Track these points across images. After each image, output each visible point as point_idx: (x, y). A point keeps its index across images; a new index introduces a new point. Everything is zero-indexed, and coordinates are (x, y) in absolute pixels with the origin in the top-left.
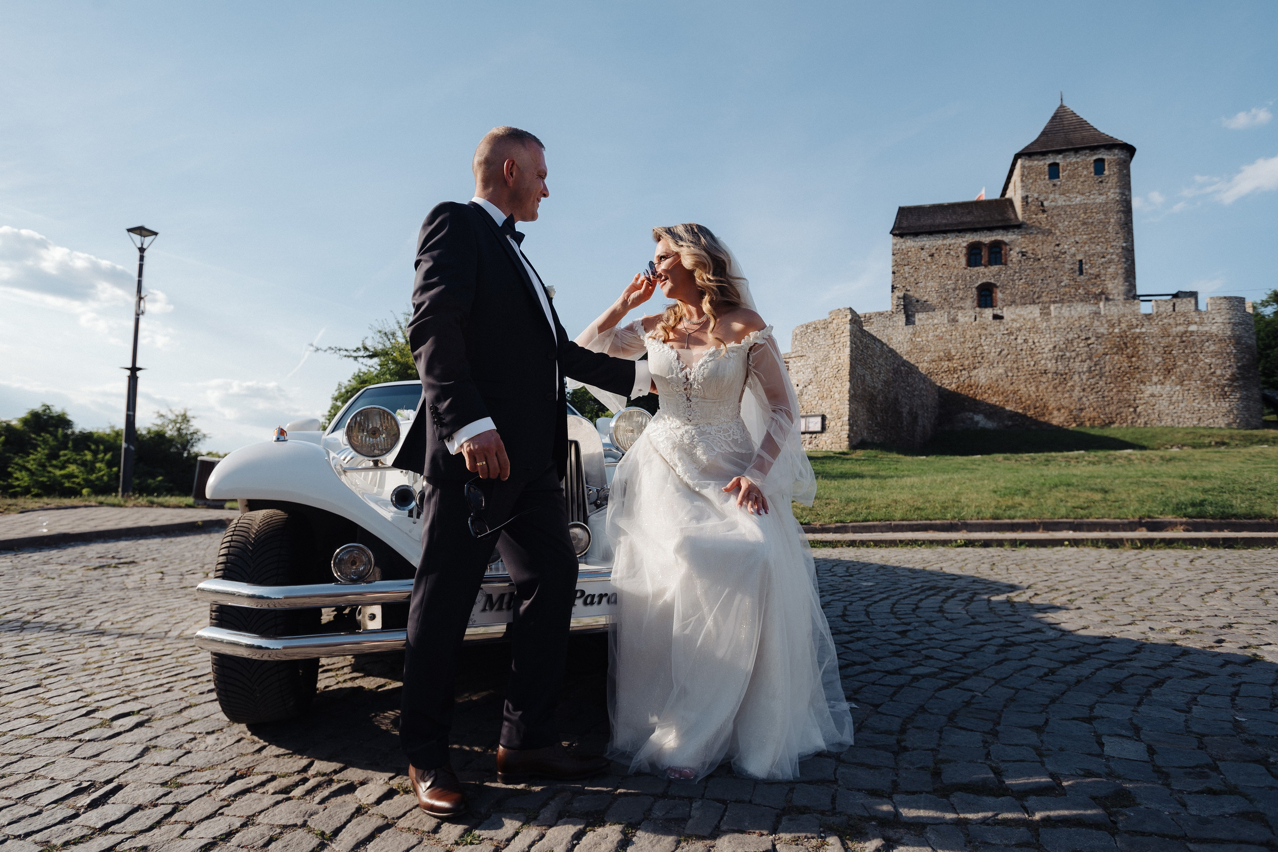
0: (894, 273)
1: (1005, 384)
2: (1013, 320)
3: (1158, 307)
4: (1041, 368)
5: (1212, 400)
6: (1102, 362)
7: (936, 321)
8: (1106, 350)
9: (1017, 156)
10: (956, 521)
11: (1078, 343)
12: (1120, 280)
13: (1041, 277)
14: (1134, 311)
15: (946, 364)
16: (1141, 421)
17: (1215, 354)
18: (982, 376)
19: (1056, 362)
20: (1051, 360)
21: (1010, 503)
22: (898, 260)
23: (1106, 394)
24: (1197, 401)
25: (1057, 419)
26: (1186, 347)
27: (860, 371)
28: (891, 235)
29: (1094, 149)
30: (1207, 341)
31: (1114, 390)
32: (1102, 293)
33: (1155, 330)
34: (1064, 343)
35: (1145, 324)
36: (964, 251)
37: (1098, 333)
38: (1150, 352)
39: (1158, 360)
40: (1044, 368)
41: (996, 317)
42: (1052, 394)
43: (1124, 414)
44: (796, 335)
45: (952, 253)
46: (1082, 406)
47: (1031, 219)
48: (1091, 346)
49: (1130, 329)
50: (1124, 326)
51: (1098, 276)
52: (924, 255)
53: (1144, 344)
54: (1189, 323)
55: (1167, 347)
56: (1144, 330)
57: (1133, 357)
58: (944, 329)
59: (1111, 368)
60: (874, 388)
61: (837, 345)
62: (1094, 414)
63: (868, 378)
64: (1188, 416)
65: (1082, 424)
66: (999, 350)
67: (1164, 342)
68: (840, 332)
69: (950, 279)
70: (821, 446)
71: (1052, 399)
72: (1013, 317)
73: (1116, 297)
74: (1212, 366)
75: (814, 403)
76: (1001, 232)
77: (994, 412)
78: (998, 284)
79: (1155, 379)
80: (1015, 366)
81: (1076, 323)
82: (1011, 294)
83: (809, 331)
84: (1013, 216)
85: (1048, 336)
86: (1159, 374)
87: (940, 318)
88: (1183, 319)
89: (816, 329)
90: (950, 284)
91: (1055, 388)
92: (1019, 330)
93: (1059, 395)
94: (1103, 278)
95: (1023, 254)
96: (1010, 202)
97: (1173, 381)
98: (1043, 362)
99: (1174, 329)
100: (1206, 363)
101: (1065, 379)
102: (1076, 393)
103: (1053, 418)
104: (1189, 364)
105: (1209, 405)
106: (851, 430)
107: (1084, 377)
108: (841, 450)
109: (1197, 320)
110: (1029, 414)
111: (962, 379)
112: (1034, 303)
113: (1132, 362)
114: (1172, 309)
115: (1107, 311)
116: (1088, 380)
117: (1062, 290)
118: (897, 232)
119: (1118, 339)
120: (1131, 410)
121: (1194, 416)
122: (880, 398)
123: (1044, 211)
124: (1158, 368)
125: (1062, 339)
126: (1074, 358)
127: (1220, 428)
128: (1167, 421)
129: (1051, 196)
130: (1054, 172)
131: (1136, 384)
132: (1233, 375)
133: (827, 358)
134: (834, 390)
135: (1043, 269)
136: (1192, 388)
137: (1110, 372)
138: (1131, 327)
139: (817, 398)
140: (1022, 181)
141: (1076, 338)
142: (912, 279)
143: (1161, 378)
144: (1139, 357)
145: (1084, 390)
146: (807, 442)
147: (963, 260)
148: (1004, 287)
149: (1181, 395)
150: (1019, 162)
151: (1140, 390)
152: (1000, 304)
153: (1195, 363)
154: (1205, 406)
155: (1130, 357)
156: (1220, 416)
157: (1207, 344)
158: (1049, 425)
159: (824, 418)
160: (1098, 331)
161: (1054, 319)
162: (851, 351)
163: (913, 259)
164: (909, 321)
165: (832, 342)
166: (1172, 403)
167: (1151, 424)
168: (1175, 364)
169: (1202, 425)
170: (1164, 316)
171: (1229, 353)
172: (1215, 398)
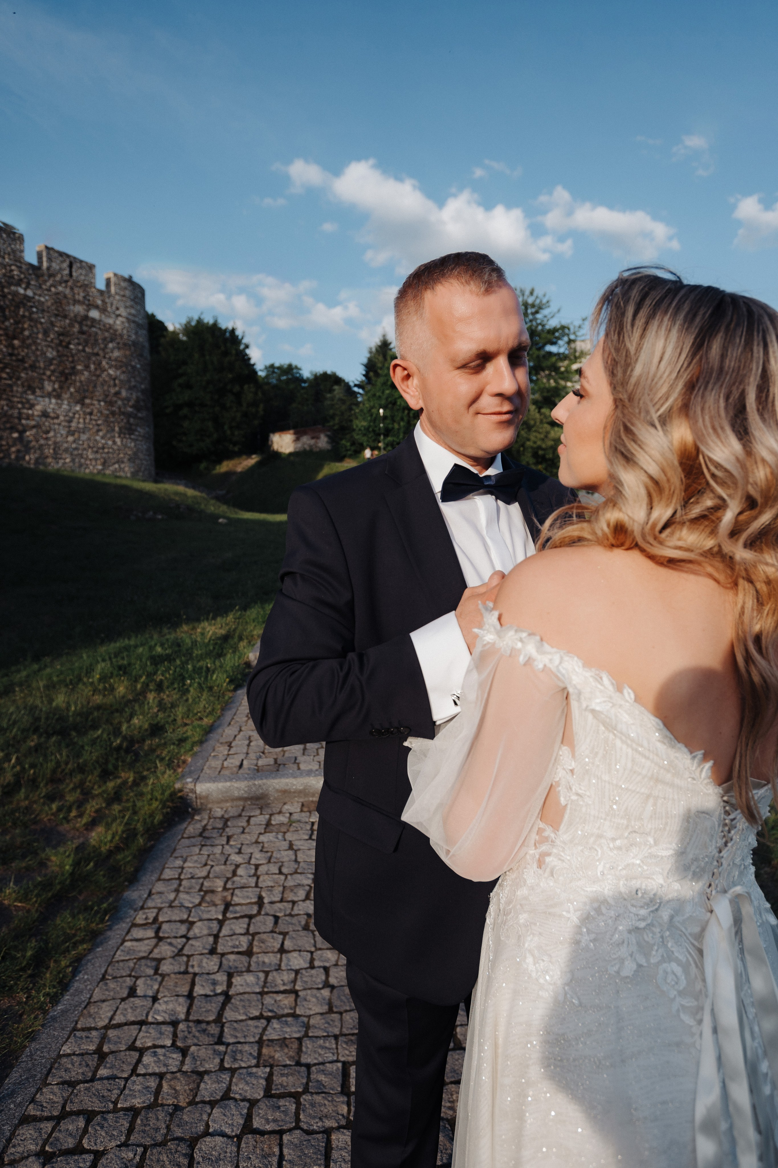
5: (117, 435)
14: (14, 251)
17: (119, 365)
24: (101, 434)
30: (111, 341)
35: (33, 283)
38: (40, 336)
39: (51, 354)
49: (10, 284)
53: (31, 319)
54: (91, 306)
55: (63, 335)
56: (30, 293)
57: (14, 338)
64: (91, 457)
67: (60, 324)
74: (117, 382)
79: (48, 387)
86: (53, 378)
88: (82, 294)
97: (71, 394)
99: (72, 307)
100: (109, 375)
104: (90, 371)
105: (114, 443)
109: (99, 302)
114: (67, 272)
120: (15, 435)
121: (98, 456)
124: (52, 367)
127: (127, 477)
131: (20, 389)
132: (137, 401)
136: (95, 411)
138: (11, 281)
143: (56, 386)
144: (23, 341)
149: (81, 420)
151: (28, 401)
153: (98, 372)
154: (110, 443)
156: (125, 460)
157: (111, 345)
166: (71, 433)
167: (45, 464)
168: (74, 368)
169: (108, 472)
170: (58, 278)
171: (134, 367)
172: (120, 433)
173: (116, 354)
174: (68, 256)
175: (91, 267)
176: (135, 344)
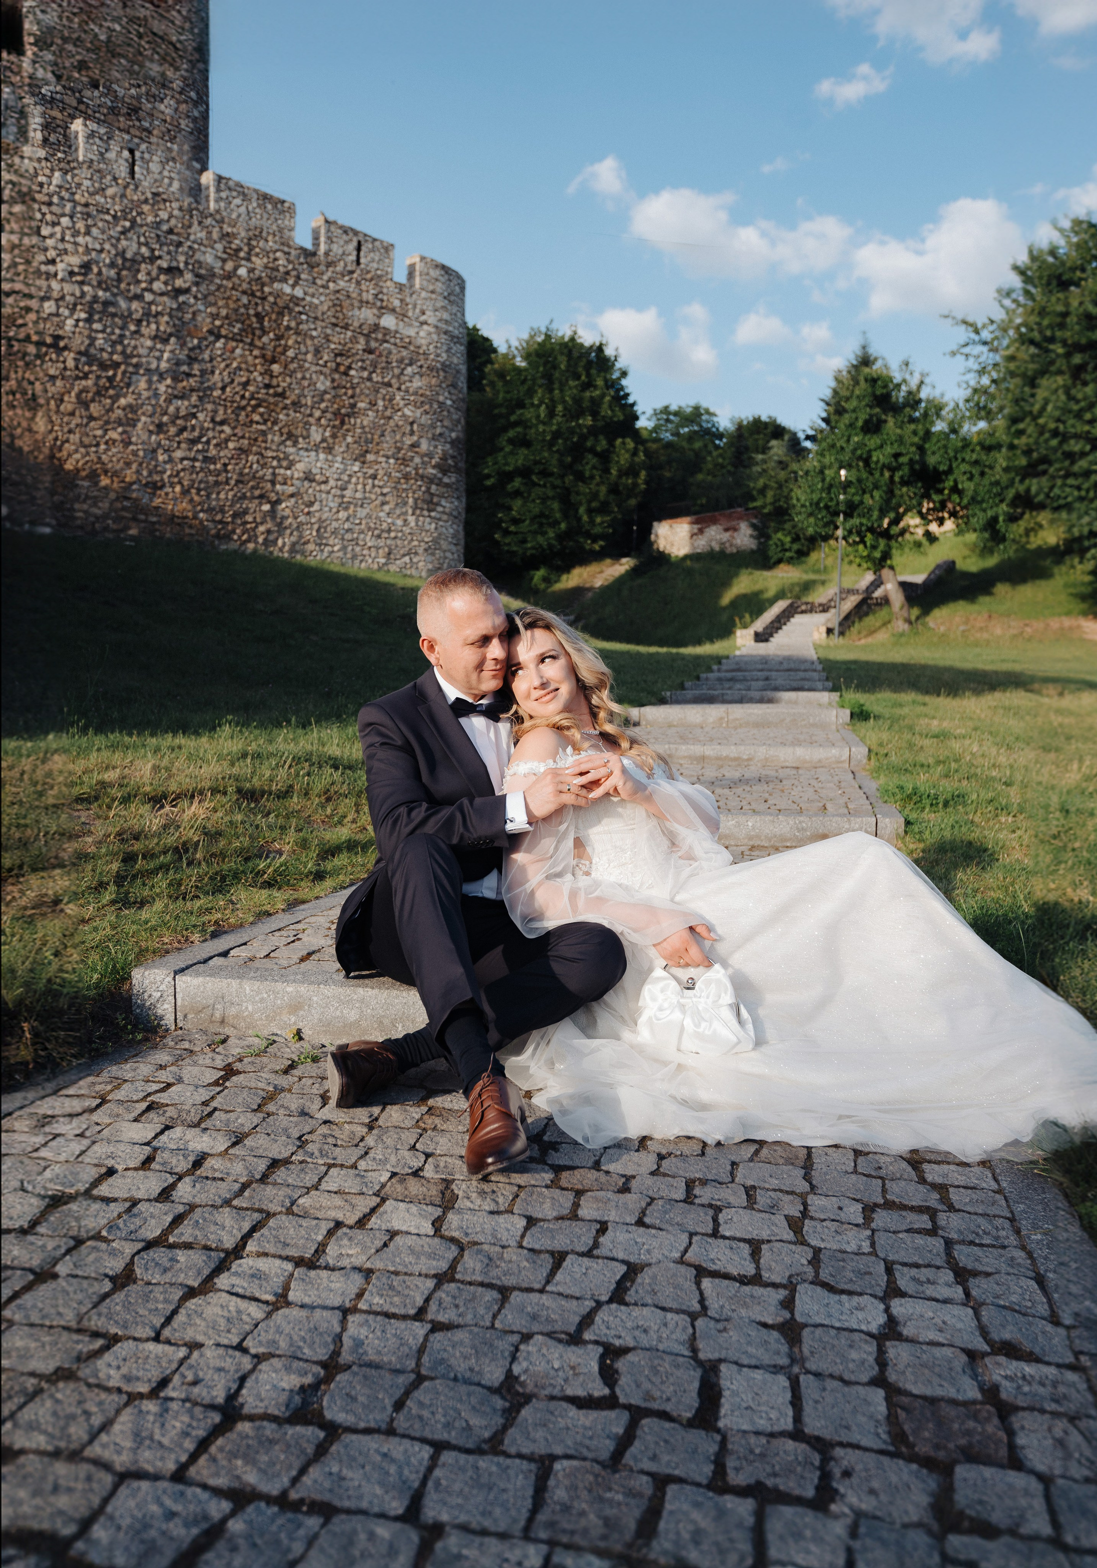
5: (410, 511)
6: (206, 356)
8: (218, 323)
11: (151, 282)
14: (281, 230)
17: (420, 400)
19: (89, 320)
20: (73, 310)
23: (213, 452)
24: (387, 508)
30: (411, 364)
31: (231, 445)
34: (112, 265)
35: (304, 276)
37: (199, 262)
38: (309, 357)
39: (323, 384)
40: (50, 328)
42: (76, 420)
43: (249, 518)
46: (157, 478)
48: (181, 299)
49: (273, 280)
50: (258, 262)
53: (298, 333)
54: (384, 309)
55: (341, 355)
56: (299, 292)
57: (274, 361)
59: (227, 380)
64: (370, 543)
67: (339, 338)
71: (75, 438)
74: (415, 427)
81: (146, 208)
85: (65, 221)
86: (324, 422)
88: (372, 291)
94: (146, 124)
97: (348, 446)
98: (49, 307)
99: (356, 312)
100: (404, 417)
101: (110, 379)
102: (139, 433)
103: (77, 498)
104: (377, 411)
105: (405, 523)
107: (162, 388)
109: (397, 303)
113: (269, 373)
114: (353, 257)
115: (222, 204)
116: (169, 401)
119: (245, 299)
120: (266, 507)
121: (381, 543)
124: (323, 405)
125: (107, 246)
126: (139, 322)
131: (276, 439)
132: (444, 458)
136: (381, 472)
137: (223, 389)
138: (274, 274)
141: (144, 259)
143: (327, 434)
144: (286, 367)
145: (160, 428)
149: (360, 487)
151: (286, 458)
153: (388, 413)
154: (399, 522)
156: (420, 551)
157: (409, 370)
160: (198, 256)
161: (85, 173)
166: (344, 506)
167: (303, 553)
168: (353, 406)
169: (393, 568)
170: (339, 268)
171: (441, 404)
172: (415, 508)
173: (417, 383)
174: (356, 233)
175: (388, 248)
176: (445, 367)
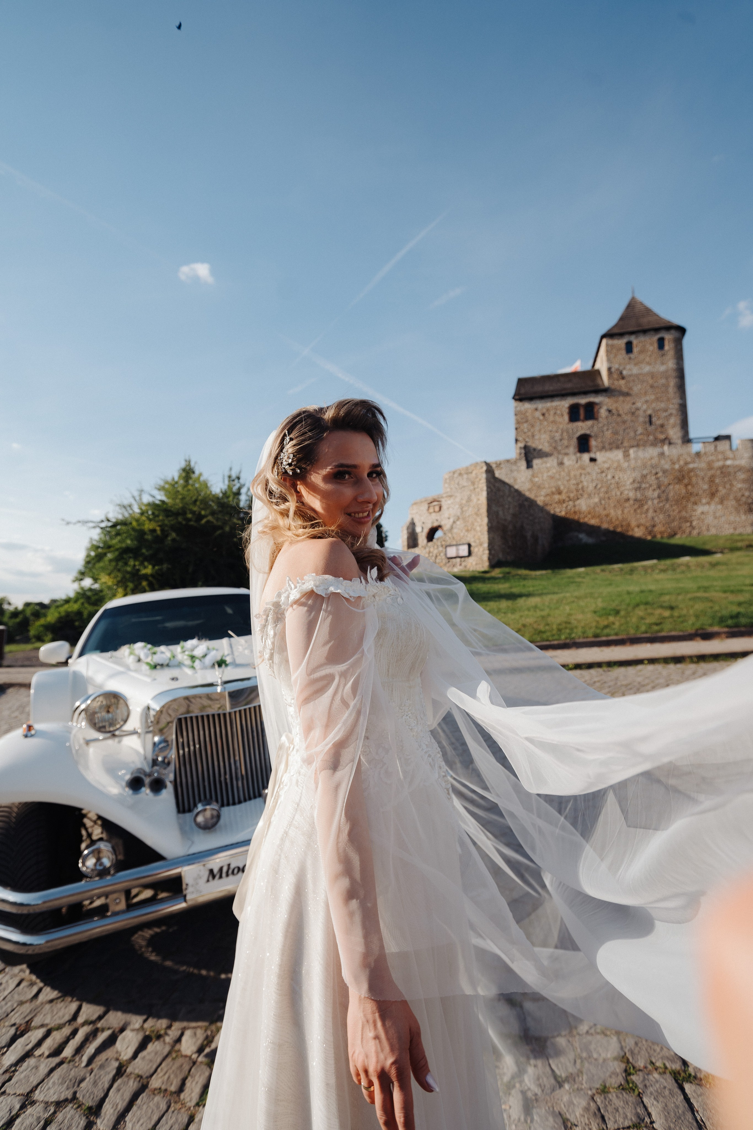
0: (516, 429)
1: (599, 510)
2: (604, 462)
3: (705, 447)
4: (624, 496)
7: (548, 465)
9: (603, 337)
10: (568, 641)
12: (678, 429)
13: (623, 427)
15: (557, 497)
16: (695, 532)
18: (583, 505)
21: (606, 623)
22: (520, 420)
25: (638, 533)
26: (724, 477)
27: (494, 508)
28: (513, 401)
29: (657, 330)
32: (666, 439)
33: (703, 465)
36: (567, 410)
41: (593, 460)
44: (446, 479)
45: (558, 412)
47: (613, 384)
51: (662, 426)
52: (538, 414)
58: (554, 471)
60: (505, 520)
61: (477, 490)
62: (663, 529)
63: (501, 513)
65: (654, 536)
66: (594, 485)
68: (478, 480)
69: (557, 432)
70: (468, 567)
72: (604, 459)
73: (676, 441)
75: (462, 534)
76: (593, 395)
77: (593, 530)
78: (592, 434)
80: (607, 496)
82: (602, 442)
83: (456, 475)
84: (600, 382)
87: (551, 462)
89: (460, 474)
90: (558, 436)
91: (635, 510)
92: (608, 469)
93: (638, 516)
95: (610, 411)
96: (598, 372)
106: (490, 554)
108: (483, 570)
110: (619, 530)
111: (569, 507)
112: (618, 448)
117: (638, 438)
118: (517, 397)
122: (510, 527)
123: (623, 378)
128: (713, 531)
129: (628, 367)
130: (629, 348)
133: (469, 500)
134: (476, 524)
135: (624, 422)
139: (464, 531)
140: (607, 356)
142: (530, 434)
146: (458, 564)
147: (566, 418)
148: (596, 436)
150: (604, 341)
152: (594, 449)
155: (686, 486)
158: (632, 538)
159: (469, 546)
162: (488, 494)
163: (530, 418)
164: (529, 465)
165: (472, 488)
